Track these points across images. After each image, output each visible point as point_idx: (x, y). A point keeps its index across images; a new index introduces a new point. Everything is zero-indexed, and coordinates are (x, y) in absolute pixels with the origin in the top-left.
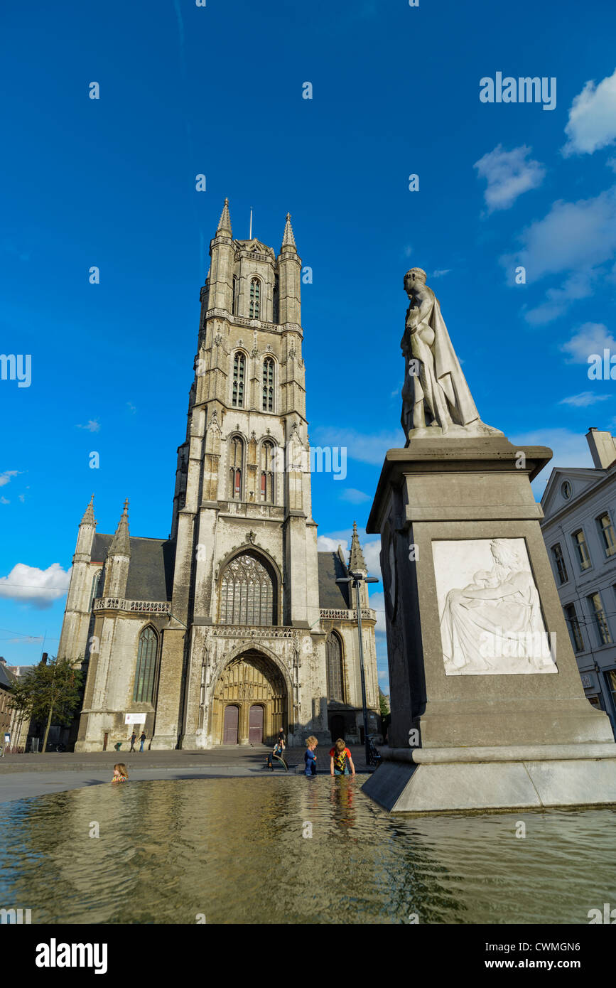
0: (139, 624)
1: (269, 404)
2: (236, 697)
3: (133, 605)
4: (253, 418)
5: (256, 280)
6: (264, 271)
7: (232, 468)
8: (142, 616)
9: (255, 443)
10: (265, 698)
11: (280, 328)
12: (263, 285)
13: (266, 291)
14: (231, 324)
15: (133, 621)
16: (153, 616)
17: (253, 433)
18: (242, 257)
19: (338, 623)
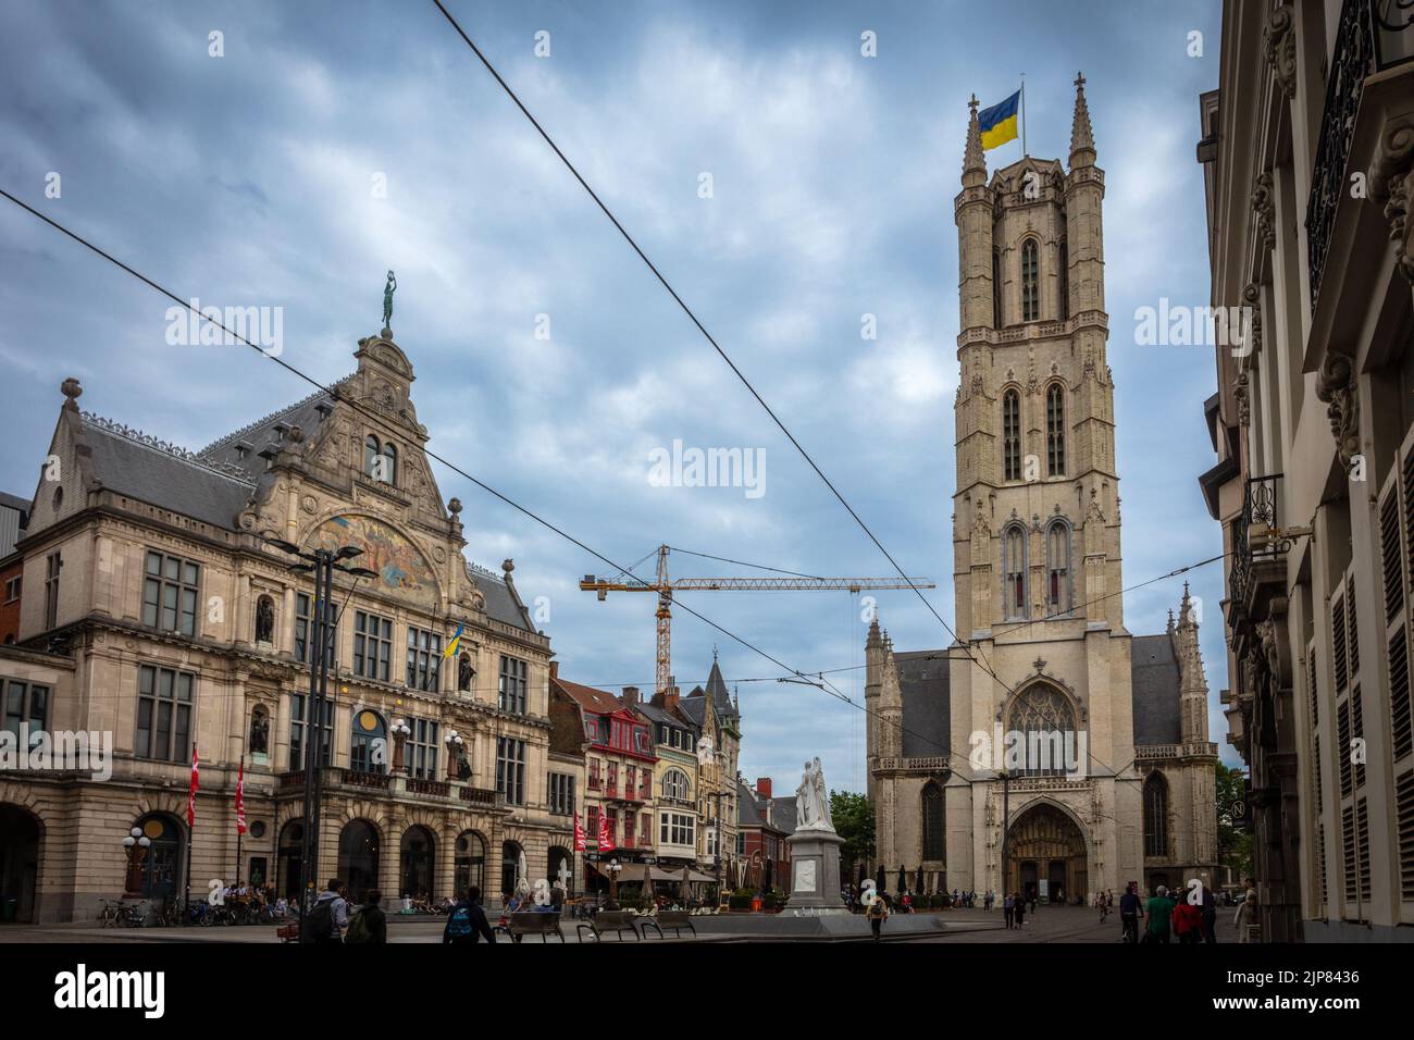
0: (920, 783)
1: (1056, 463)
2: (1031, 855)
3: (910, 762)
4: (1035, 493)
5: (1030, 247)
6: (1043, 223)
7: (1011, 574)
8: (922, 774)
9: (1038, 531)
10: (1066, 855)
11: (1069, 328)
12: (1041, 251)
13: (1047, 259)
14: (994, 346)
15: (912, 780)
16: (933, 773)
17: (1036, 518)
18: (1006, 209)
19: (1161, 764)
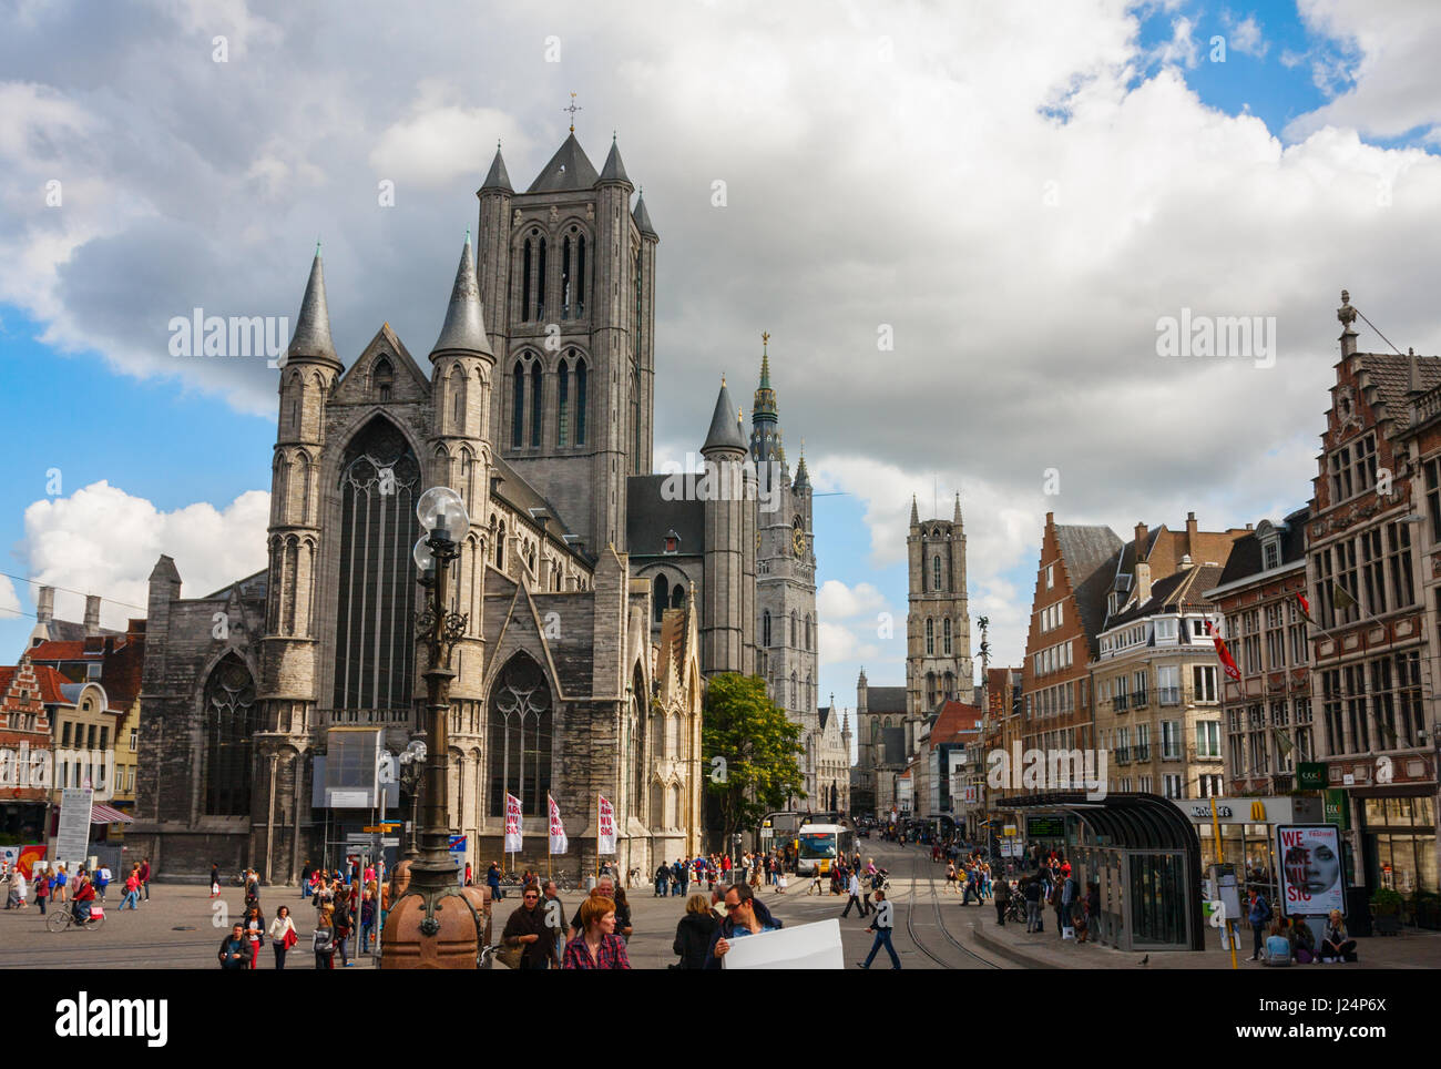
1: (948, 650)
4: (939, 662)
5: (937, 558)
6: (943, 552)
9: (940, 677)
11: (952, 595)
12: (942, 561)
14: (923, 601)
17: (939, 672)
